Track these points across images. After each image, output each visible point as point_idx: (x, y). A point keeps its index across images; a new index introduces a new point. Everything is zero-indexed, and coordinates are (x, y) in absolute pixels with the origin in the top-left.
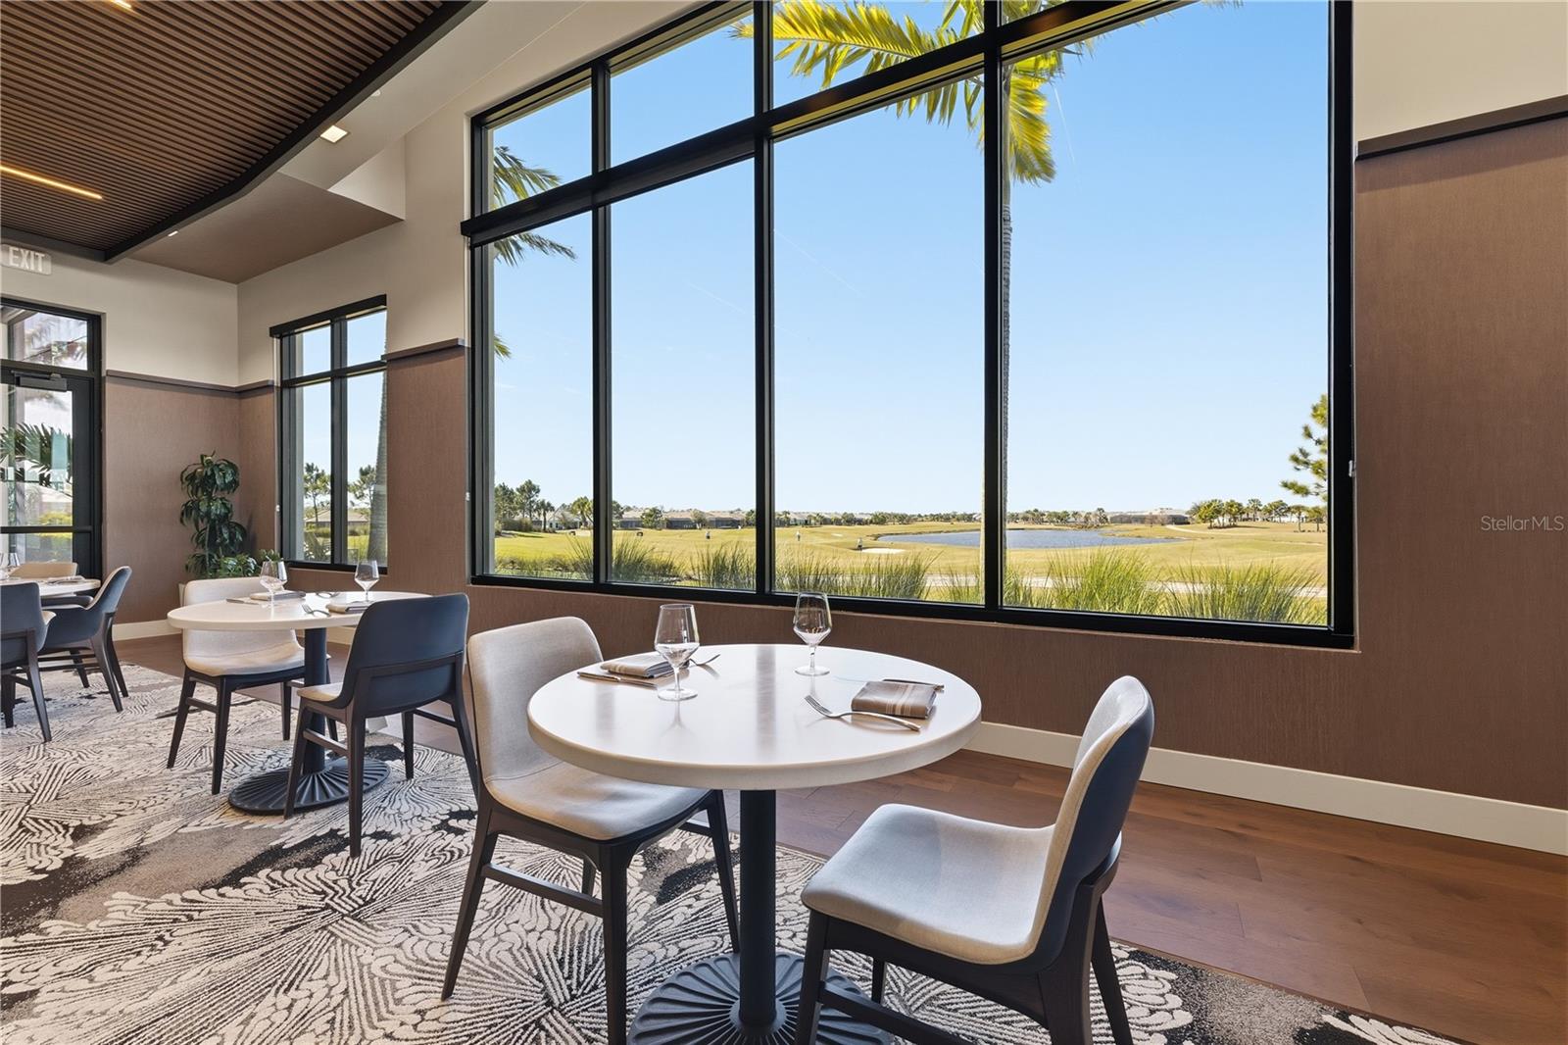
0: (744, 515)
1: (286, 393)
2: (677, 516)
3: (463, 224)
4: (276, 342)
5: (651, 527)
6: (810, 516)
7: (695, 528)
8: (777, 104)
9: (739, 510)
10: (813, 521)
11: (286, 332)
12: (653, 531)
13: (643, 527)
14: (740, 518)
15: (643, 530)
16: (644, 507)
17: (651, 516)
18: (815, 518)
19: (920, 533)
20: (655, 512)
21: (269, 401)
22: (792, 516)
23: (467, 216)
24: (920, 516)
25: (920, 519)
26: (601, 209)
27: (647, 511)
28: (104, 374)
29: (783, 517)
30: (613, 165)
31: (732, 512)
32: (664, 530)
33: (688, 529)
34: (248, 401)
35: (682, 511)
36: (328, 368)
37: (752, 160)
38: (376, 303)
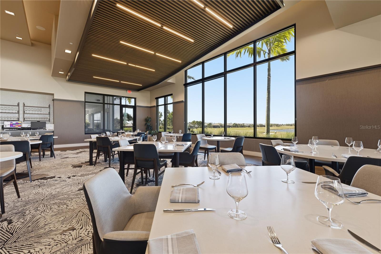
0: (232, 124)
1: (157, 107)
2: (215, 125)
3: (184, 84)
4: (156, 100)
5: (209, 127)
6: (250, 125)
7: (220, 128)
8: (227, 70)
9: (231, 123)
10: (251, 126)
11: (157, 98)
12: (210, 128)
13: (207, 127)
14: (231, 125)
15: (207, 128)
16: (208, 123)
17: (209, 125)
18: (251, 125)
19: (282, 129)
20: (210, 124)
21: (155, 108)
22: (245, 125)
23: (184, 83)
24: (283, 124)
25: (283, 125)
26: (203, 83)
27: (208, 124)
28: (136, 106)
29: (243, 125)
30: (205, 77)
31: (229, 124)
32: (213, 128)
33: (218, 128)
34: (152, 108)
35: (217, 123)
36: (164, 104)
37: (224, 77)
38: (171, 95)
